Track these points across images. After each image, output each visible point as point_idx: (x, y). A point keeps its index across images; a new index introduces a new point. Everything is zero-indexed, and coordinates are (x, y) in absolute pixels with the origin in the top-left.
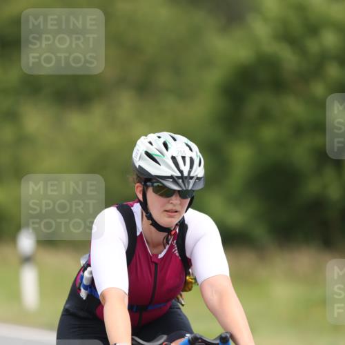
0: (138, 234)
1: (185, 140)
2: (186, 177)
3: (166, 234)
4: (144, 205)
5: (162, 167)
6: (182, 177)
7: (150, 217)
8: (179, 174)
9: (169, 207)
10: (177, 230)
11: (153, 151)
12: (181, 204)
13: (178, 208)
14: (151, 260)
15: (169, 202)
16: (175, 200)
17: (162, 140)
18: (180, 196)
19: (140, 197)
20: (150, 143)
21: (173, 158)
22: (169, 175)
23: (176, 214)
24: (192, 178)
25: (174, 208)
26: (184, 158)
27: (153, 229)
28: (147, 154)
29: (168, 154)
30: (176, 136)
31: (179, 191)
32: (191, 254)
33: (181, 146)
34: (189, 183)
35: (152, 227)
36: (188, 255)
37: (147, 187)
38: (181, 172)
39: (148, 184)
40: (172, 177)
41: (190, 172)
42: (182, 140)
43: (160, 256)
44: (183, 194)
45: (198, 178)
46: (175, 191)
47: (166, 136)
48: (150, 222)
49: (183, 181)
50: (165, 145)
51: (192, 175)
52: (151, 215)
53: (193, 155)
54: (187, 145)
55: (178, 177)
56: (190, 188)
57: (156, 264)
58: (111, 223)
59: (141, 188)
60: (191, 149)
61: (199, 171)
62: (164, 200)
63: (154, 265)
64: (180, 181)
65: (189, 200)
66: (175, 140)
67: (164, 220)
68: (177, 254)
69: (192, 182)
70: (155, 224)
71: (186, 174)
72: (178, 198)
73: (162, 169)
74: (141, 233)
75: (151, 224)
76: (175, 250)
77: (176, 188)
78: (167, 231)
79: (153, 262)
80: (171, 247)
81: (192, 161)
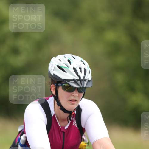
0: (52, 115)
1: (80, 58)
2: (82, 80)
3: (69, 114)
5: (68, 74)
6: (80, 80)
7: (59, 104)
8: (78, 78)
9: (72, 98)
10: (75, 112)
11: (62, 65)
12: (79, 96)
13: (77, 99)
14: (61, 130)
15: (71, 95)
16: (76, 94)
17: (67, 59)
18: (78, 91)
19: (54, 93)
20: (60, 60)
21: (74, 69)
23: (75, 102)
24: (85, 80)
25: (75, 99)
26: (80, 68)
27: (61, 111)
28: (58, 67)
29: (71, 67)
30: (75, 56)
31: (78, 88)
32: (85, 125)
34: (84, 83)
36: (83, 126)
37: (58, 86)
38: (79, 77)
39: (59, 84)
40: (74, 80)
41: (84, 77)
43: (66, 128)
44: (80, 90)
45: (89, 81)
46: (75, 88)
47: (69, 56)
48: (60, 107)
49: (81, 82)
50: (69, 61)
53: (86, 67)
55: (78, 80)
56: (85, 86)
57: (64, 132)
59: (54, 87)
61: (89, 77)
62: (69, 94)
63: (62, 133)
64: (79, 82)
65: (83, 93)
66: (74, 58)
68: (76, 126)
69: (86, 82)
71: (82, 78)
72: (77, 92)
73: (68, 76)
74: (54, 115)
75: (60, 109)
76: (75, 123)
77: (76, 86)
78: (70, 112)
79: (61, 131)
80: (72, 122)
81: (85, 70)
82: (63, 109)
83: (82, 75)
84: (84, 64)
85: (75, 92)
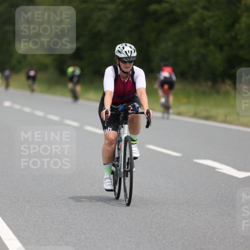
1: (130, 45)
6: (128, 57)
11: (120, 50)
12: (130, 65)
14: (123, 82)
16: (128, 64)
17: (123, 46)
20: (119, 47)
21: (126, 52)
23: (129, 68)
26: (129, 51)
28: (118, 51)
29: (124, 51)
33: (128, 47)
39: (119, 60)
40: (125, 57)
43: (126, 81)
44: (130, 62)
45: (134, 57)
47: (124, 44)
50: (123, 48)
51: (131, 56)
53: (132, 50)
58: (109, 73)
61: (135, 54)
62: (124, 64)
66: (126, 45)
67: (125, 70)
69: (132, 58)
73: (123, 55)
74: (120, 75)
76: (130, 79)
77: (126, 60)
78: (127, 73)
80: (129, 78)
81: (131, 51)
82: (123, 72)
83: (129, 55)
84: (131, 48)
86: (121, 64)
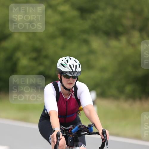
0: (60, 92)
2: (74, 72)
3: (69, 91)
4: (61, 81)
6: (73, 72)
8: (72, 71)
9: (69, 82)
10: (73, 90)
11: (63, 63)
13: (72, 82)
15: (69, 80)
17: (66, 59)
18: (73, 78)
19: (60, 79)
20: (63, 61)
21: (70, 65)
22: (69, 71)
24: (76, 72)
26: (73, 65)
29: (68, 64)
30: (71, 58)
31: (72, 76)
32: (79, 98)
33: (73, 61)
35: (64, 89)
36: (78, 98)
37: (62, 75)
39: (62, 74)
40: (69, 72)
41: (75, 70)
42: (73, 59)
43: (68, 99)
45: (79, 72)
46: (71, 76)
47: (68, 58)
48: (63, 87)
49: (73, 73)
51: (76, 71)
52: (63, 85)
53: (77, 64)
54: (75, 61)
55: (71, 72)
56: (76, 75)
57: (67, 101)
59: (60, 76)
60: (76, 62)
61: (79, 69)
64: (72, 73)
65: (76, 79)
66: (71, 59)
67: (67, 86)
68: (75, 98)
69: (76, 73)
70: (65, 88)
71: (74, 71)
72: (72, 79)
73: (66, 69)
74: (61, 92)
75: (63, 88)
76: (73, 96)
79: (65, 101)
81: (76, 66)
85: (70, 79)
86: (63, 79)
